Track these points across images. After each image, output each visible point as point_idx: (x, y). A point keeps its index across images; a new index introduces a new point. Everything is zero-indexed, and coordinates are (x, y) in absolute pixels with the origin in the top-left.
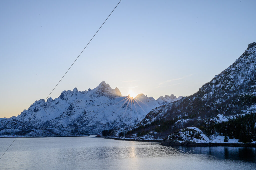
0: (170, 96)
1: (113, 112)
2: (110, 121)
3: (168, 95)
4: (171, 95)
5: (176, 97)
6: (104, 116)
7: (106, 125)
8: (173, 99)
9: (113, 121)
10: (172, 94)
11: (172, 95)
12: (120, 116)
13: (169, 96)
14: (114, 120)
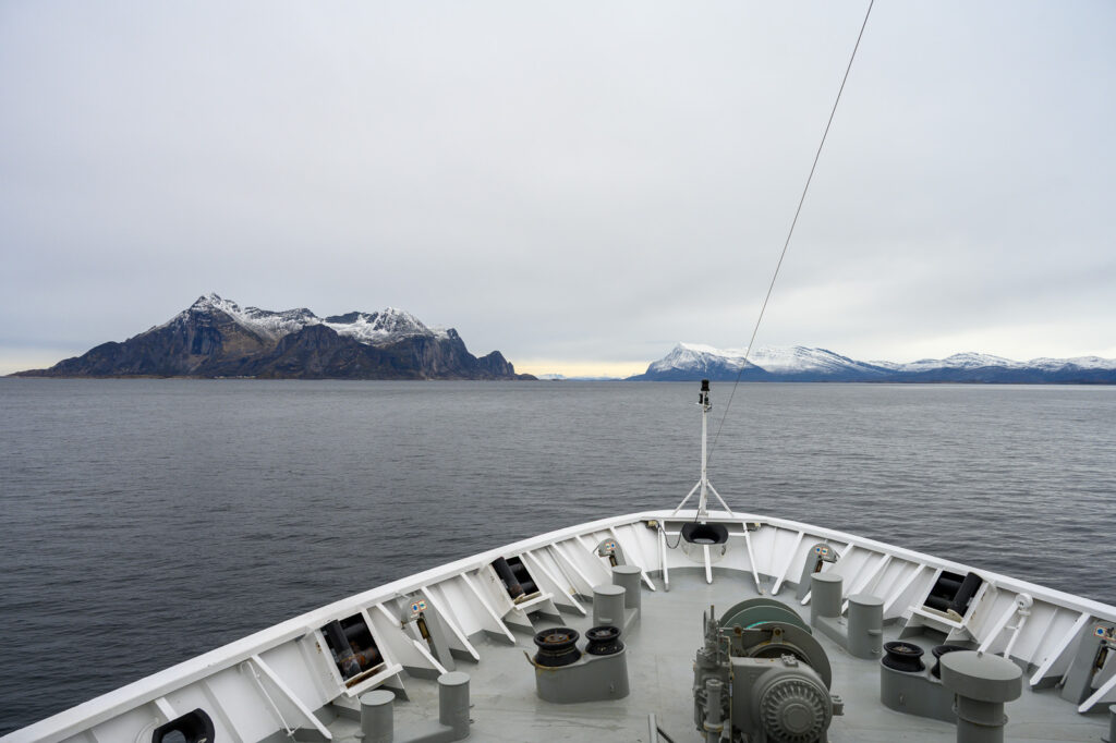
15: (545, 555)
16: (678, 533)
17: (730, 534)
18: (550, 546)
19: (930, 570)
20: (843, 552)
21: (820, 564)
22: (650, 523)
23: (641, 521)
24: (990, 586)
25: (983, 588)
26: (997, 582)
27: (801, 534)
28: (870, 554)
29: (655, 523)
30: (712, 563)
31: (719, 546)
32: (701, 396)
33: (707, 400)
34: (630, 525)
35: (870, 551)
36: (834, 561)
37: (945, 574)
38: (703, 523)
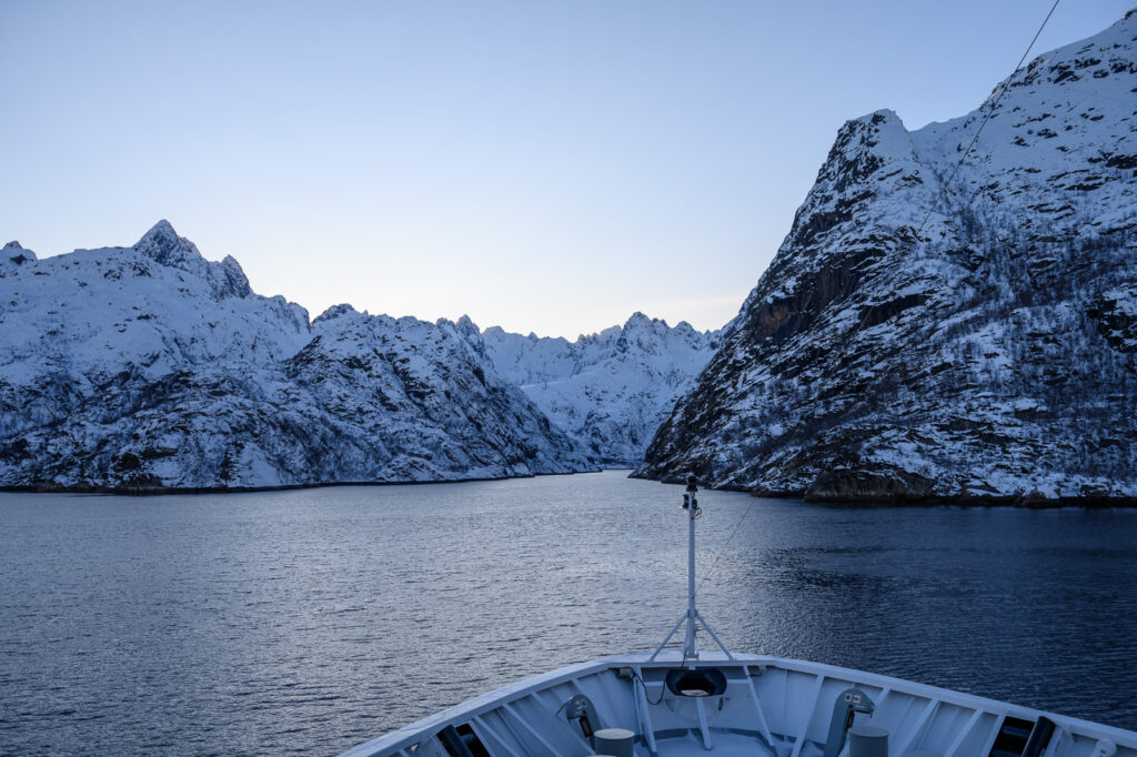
0: (456, 321)
1: (138, 313)
2: (86, 369)
3: (449, 319)
4: (461, 319)
5: (478, 329)
6: (53, 333)
7: (37, 394)
8: (468, 334)
9: (115, 370)
10: (466, 316)
11: (465, 320)
12: (193, 340)
13: (451, 323)
14: (123, 360)
15: (494, 720)
16: (661, 683)
17: (729, 681)
18: (501, 708)
19: (989, 716)
20: (878, 700)
21: (851, 715)
22: (622, 671)
23: (610, 669)
24: (1064, 733)
25: (1057, 736)
26: (1071, 727)
27: (820, 680)
28: (912, 700)
29: (628, 670)
30: (708, 719)
31: (716, 698)
32: (686, 497)
33: (695, 502)
34: (595, 674)
35: (911, 695)
36: (869, 711)
37: (1009, 721)
38: (692, 668)
